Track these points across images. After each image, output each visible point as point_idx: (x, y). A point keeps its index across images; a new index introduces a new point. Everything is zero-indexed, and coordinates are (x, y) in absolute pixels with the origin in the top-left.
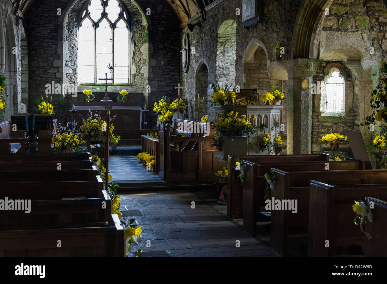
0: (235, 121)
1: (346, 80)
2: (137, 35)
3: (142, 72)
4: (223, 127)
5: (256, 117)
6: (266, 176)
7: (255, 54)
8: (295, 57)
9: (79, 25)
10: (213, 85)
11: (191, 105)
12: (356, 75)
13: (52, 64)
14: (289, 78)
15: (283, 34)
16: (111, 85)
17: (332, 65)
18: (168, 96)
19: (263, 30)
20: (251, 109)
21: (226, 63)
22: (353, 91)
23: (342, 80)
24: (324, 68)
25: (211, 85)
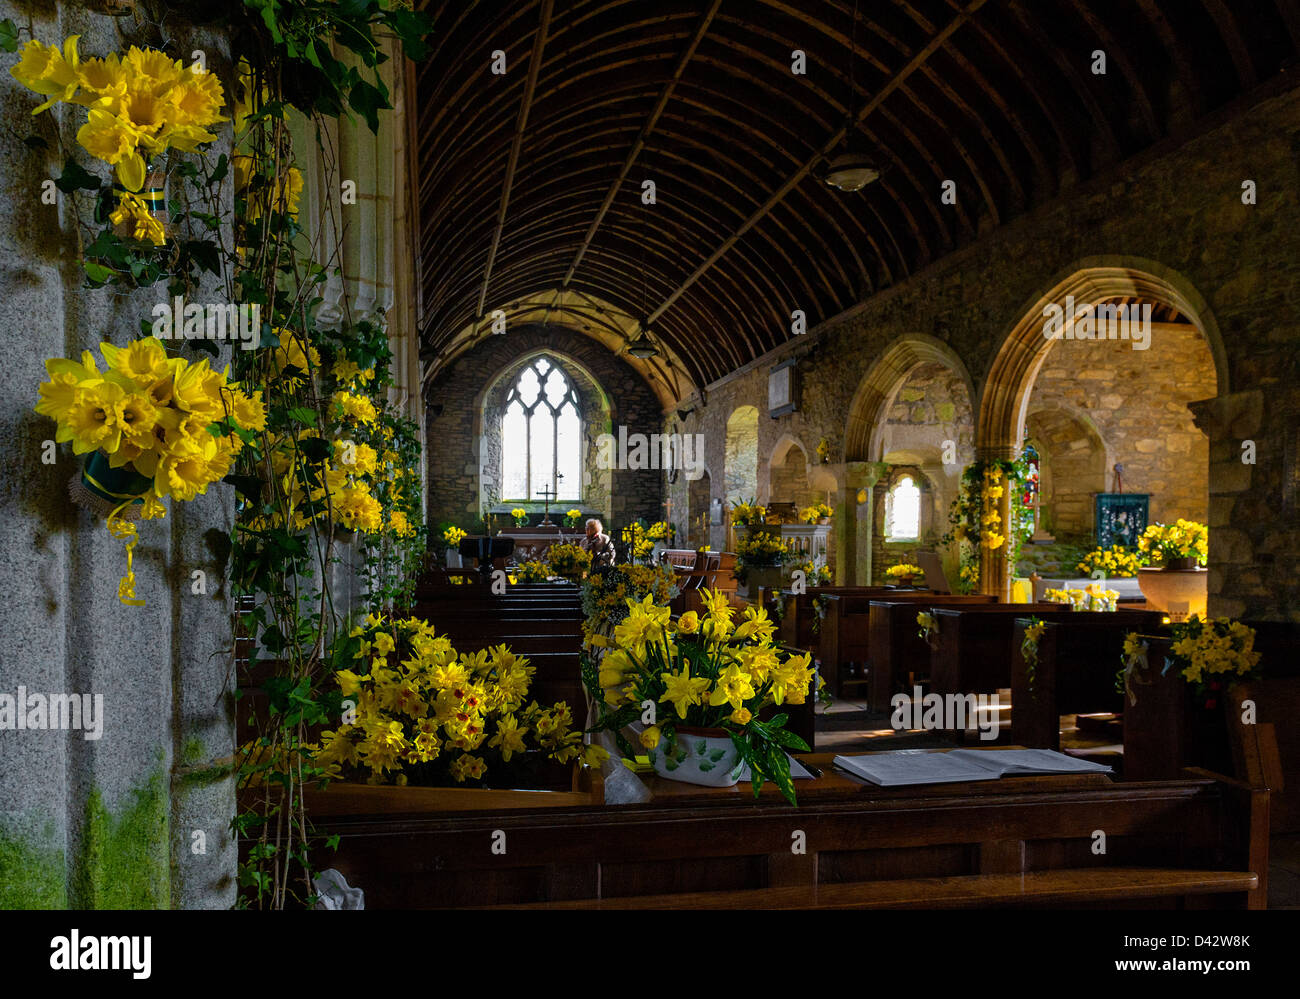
0: (765, 546)
1: (923, 491)
2: (593, 427)
3: (600, 482)
4: (748, 554)
5: (793, 541)
6: (815, 602)
7: (788, 456)
8: (847, 461)
9: (503, 412)
10: (719, 502)
11: (681, 531)
12: (936, 483)
13: (463, 470)
14: (839, 489)
15: (830, 428)
16: (553, 502)
17: (901, 470)
18: (645, 519)
19: (800, 423)
20: (786, 530)
21: (740, 468)
22: (933, 506)
23: (916, 491)
24: (890, 474)
25: (716, 502)
